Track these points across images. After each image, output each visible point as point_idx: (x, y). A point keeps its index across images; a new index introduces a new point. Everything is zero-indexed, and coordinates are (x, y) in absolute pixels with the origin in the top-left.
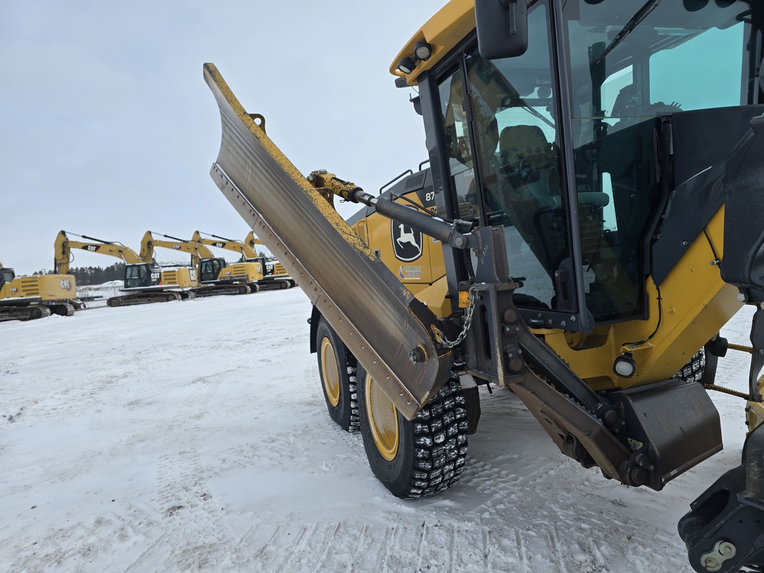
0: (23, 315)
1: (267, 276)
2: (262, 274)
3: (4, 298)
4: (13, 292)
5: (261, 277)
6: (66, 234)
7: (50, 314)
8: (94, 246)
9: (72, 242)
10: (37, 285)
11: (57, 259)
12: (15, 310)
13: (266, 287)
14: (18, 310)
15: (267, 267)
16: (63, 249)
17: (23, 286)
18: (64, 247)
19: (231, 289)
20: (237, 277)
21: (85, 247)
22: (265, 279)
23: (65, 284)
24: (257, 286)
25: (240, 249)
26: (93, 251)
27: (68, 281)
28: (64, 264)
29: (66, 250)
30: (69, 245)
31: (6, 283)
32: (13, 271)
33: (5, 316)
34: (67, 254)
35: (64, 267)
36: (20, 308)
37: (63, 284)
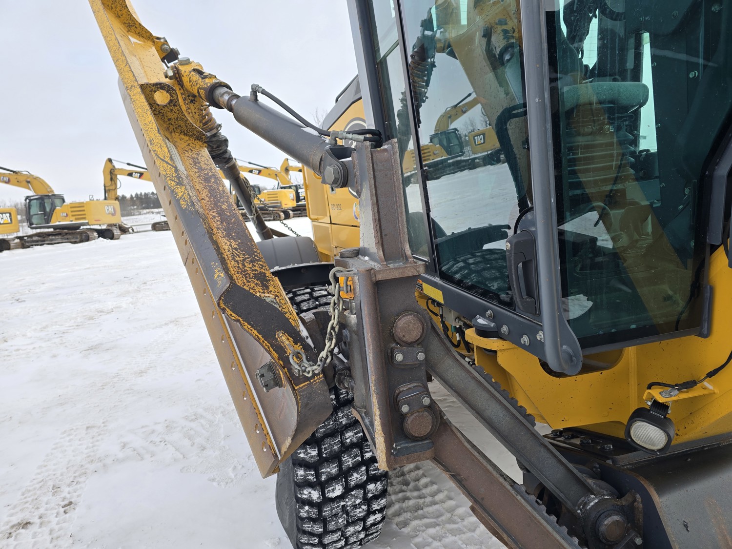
0: (73, 238)
1: (300, 203)
2: (295, 201)
3: (56, 222)
4: (63, 216)
5: (294, 204)
6: (113, 161)
7: (97, 237)
8: (138, 173)
9: (119, 169)
10: (84, 211)
11: (106, 185)
12: (66, 234)
13: (300, 214)
14: (70, 234)
15: (300, 194)
16: (111, 176)
17: (72, 212)
18: (112, 174)
19: (266, 216)
20: (271, 203)
21: (130, 174)
22: (298, 206)
23: (110, 210)
24: (291, 213)
25: (275, 176)
26: (137, 178)
27: (112, 207)
28: (112, 190)
29: (113, 177)
30: (116, 172)
31: (57, 208)
32: (63, 197)
33: (58, 239)
34: (114, 181)
35: (113, 193)
36: (70, 231)
37: (108, 210)
